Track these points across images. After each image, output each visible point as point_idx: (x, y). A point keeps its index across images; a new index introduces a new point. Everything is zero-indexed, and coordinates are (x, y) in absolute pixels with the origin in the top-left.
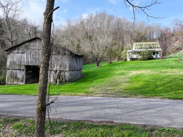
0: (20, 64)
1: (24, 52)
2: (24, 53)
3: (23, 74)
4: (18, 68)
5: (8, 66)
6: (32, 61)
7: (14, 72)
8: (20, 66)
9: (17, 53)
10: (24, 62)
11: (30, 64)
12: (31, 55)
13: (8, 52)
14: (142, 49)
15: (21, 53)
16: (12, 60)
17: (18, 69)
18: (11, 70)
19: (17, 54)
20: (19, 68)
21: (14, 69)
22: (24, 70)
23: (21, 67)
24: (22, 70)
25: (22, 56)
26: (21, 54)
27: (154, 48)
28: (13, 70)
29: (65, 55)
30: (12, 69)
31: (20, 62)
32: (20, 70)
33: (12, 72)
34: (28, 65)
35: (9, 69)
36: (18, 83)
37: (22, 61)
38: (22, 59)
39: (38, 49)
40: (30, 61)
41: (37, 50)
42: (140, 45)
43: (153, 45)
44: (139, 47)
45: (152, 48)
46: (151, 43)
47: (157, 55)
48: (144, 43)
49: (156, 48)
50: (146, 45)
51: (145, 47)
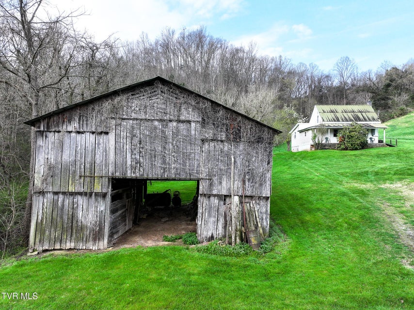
0: (88, 174)
1: (104, 130)
2: (107, 133)
3: (102, 208)
4: (82, 190)
5: (38, 182)
6: (138, 162)
7: (63, 205)
8: (88, 179)
9: (79, 132)
10: (107, 165)
11: (129, 174)
12: (136, 140)
13: (39, 127)
15: (93, 133)
16: (56, 157)
17: (80, 194)
18: (50, 196)
19: (79, 137)
20: (86, 189)
21: (64, 193)
22: (104, 196)
23: (92, 183)
24: (97, 194)
25: (96, 145)
26: (92, 137)
27: (365, 120)
28: (61, 197)
29: (258, 142)
30: (56, 193)
31: (88, 166)
32: (88, 195)
33: (54, 203)
34: (121, 177)
35: (42, 193)
36: (81, 246)
37: (98, 161)
38: (97, 156)
39: (161, 120)
40: (129, 163)
41: (156, 123)
42: (332, 112)
43: (360, 112)
44: (331, 116)
45: (360, 120)
46: (356, 108)
47: (373, 136)
48: (340, 108)
49: (370, 120)
50: (345, 112)
51: (345, 118)
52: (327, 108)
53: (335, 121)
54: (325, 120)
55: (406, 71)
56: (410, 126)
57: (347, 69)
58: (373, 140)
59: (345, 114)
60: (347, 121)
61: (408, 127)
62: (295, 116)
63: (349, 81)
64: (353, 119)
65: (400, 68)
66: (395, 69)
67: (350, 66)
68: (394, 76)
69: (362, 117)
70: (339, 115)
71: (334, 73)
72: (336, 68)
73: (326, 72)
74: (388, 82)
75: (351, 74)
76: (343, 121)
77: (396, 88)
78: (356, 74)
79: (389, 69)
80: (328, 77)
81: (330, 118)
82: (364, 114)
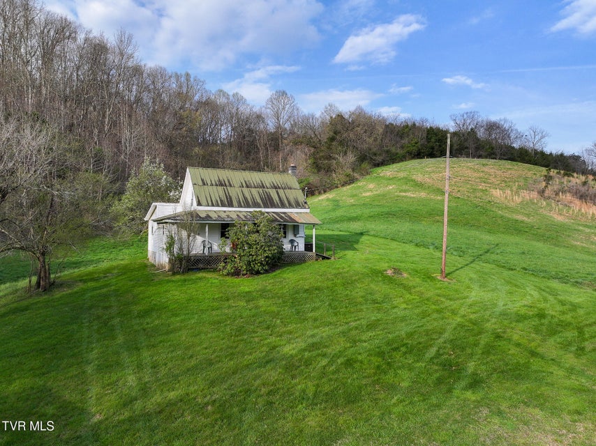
14: (231, 205)
27: (283, 206)
42: (221, 184)
43: (275, 188)
44: (218, 193)
45: (273, 205)
46: (268, 178)
47: (295, 236)
48: (238, 177)
49: (291, 206)
50: (247, 187)
51: (246, 199)
52: (212, 174)
53: (223, 205)
54: (203, 201)
55: (353, 122)
56: (357, 203)
57: (284, 108)
58: (296, 244)
59: (246, 191)
60: (249, 206)
61: (354, 205)
62: (163, 182)
63: (287, 126)
64: (259, 201)
65: (346, 117)
66: (340, 116)
67: (288, 106)
68: (339, 127)
69: (277, 199)
70: (234, 192)
71: (268, 112)
72: (270, 106)
73: (256, 109)
74: (332, 133)
75: (290, 117)
76: (240, 206)
77: (341, 143)
78: (296, 117)
79: (334, 116)
80: (259, 117)
81: (215, 197)
82: (281, 191)
